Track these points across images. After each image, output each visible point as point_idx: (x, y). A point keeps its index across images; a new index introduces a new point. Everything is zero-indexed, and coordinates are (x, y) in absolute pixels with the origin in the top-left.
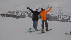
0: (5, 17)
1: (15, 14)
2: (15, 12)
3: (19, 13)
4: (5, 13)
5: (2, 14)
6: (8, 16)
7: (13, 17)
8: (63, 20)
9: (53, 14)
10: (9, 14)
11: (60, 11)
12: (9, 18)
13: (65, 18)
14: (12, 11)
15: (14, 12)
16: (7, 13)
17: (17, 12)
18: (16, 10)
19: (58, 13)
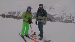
0: (6, 18)
1: (16, 15)
2: (16, 12)
3: (20, 14)
4: (5, 14)
5: (2, 15)
6: (8, 16)
7: (14, 18)
8: (66, 21)
9: (55, 15)
10: (9, 14)
11: (64, 11)
12: (10, 18)
13: (68, 19)
14: (13, 11)
15: (14, 13)
16: (8, 14)
17: (18, 13)
18: (17, 11)
19: (62, 14)
